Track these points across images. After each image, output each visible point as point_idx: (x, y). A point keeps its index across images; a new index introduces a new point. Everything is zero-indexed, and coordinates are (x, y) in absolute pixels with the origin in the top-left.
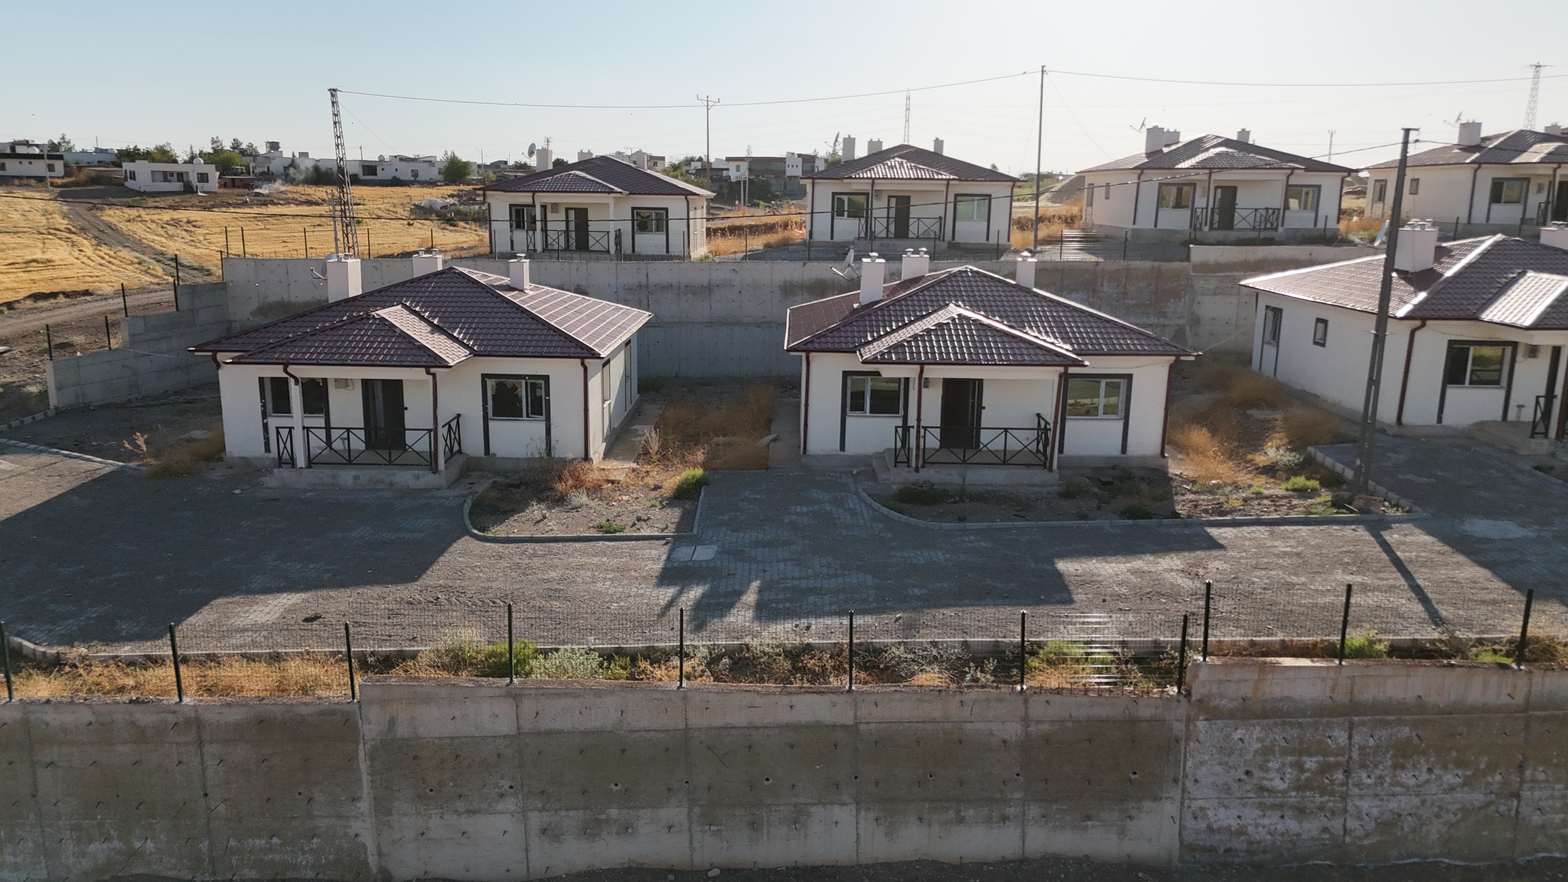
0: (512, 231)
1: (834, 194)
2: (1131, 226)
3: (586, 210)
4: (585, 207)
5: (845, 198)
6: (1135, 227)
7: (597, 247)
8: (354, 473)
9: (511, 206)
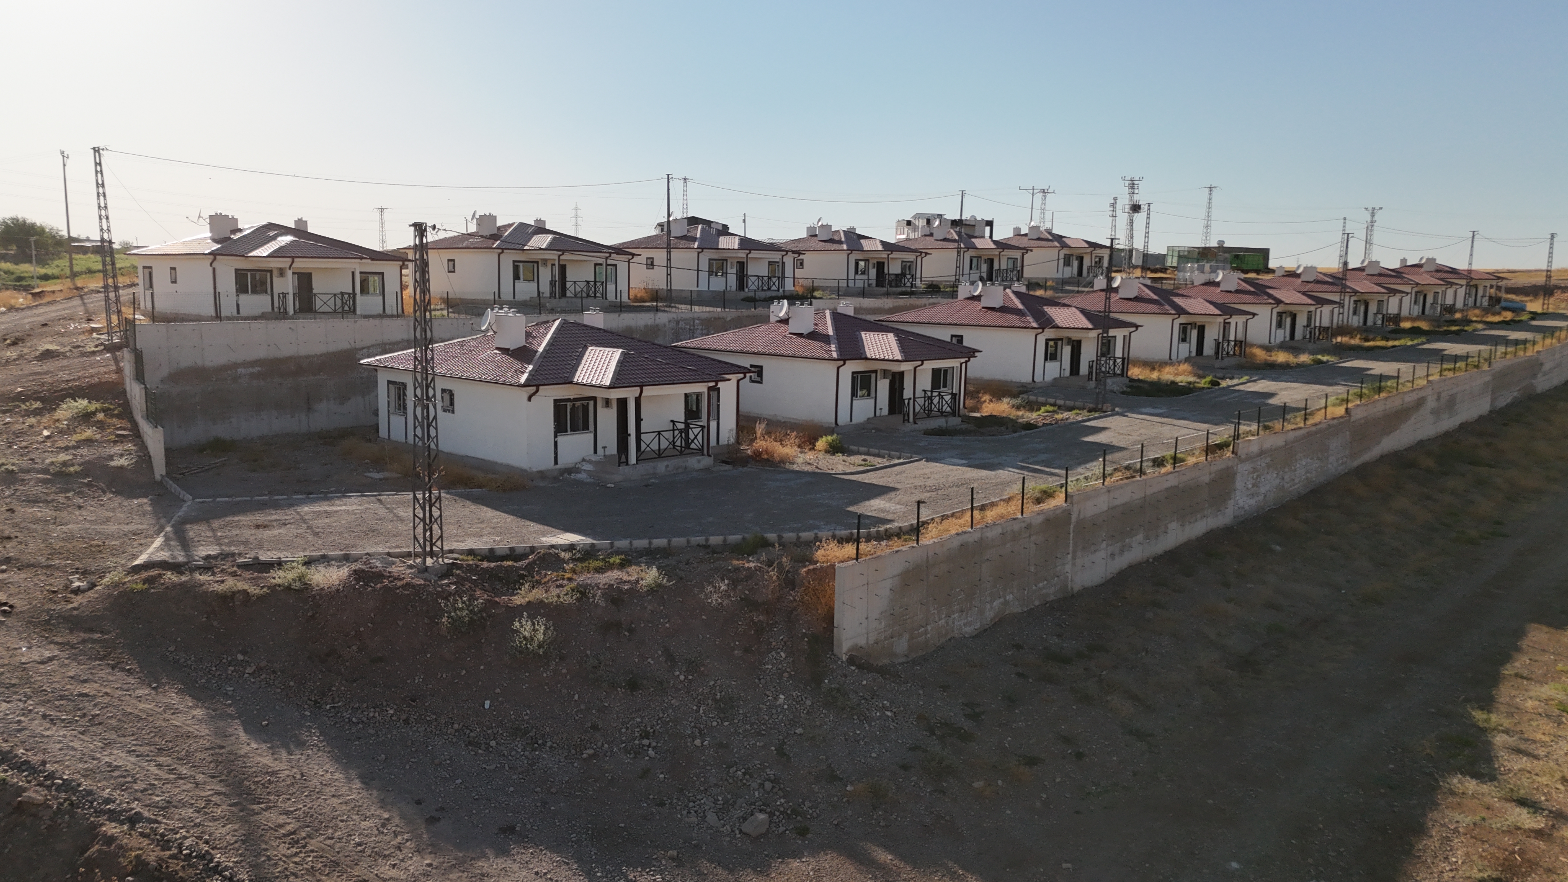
0: (238, 295)
1: (514, 262)
2: (696, 289)
3: (310, 274)
4: (309, 271)
5: (521, 265)
6: (699, 289)
7: (325, 309)
8: (666, 463)
9: (236, 270)
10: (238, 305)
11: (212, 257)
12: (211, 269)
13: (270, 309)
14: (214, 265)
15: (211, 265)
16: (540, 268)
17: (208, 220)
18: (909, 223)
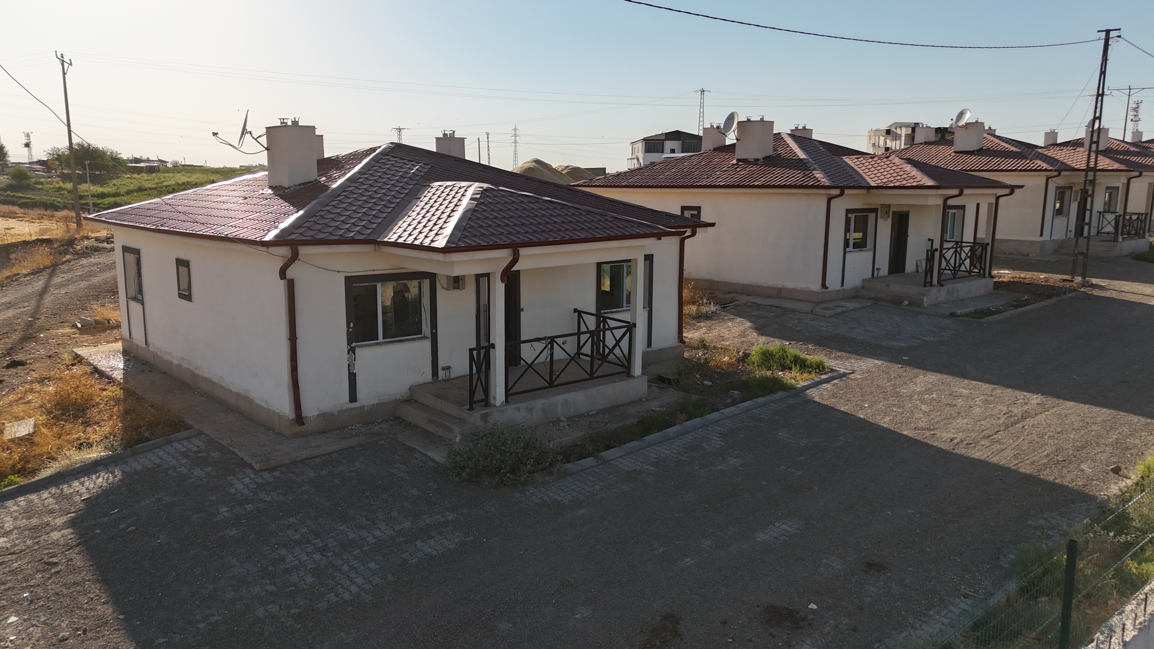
2: (1037, 238)
9: (349, 281)
10: (352, 377)
11: (284, 251)
12: (282, 285)
13: (428, 376)
14: (290, 273)
15: (283, 273)
16: (880, 221)
17: (264, 140)
18: (888, 132)
